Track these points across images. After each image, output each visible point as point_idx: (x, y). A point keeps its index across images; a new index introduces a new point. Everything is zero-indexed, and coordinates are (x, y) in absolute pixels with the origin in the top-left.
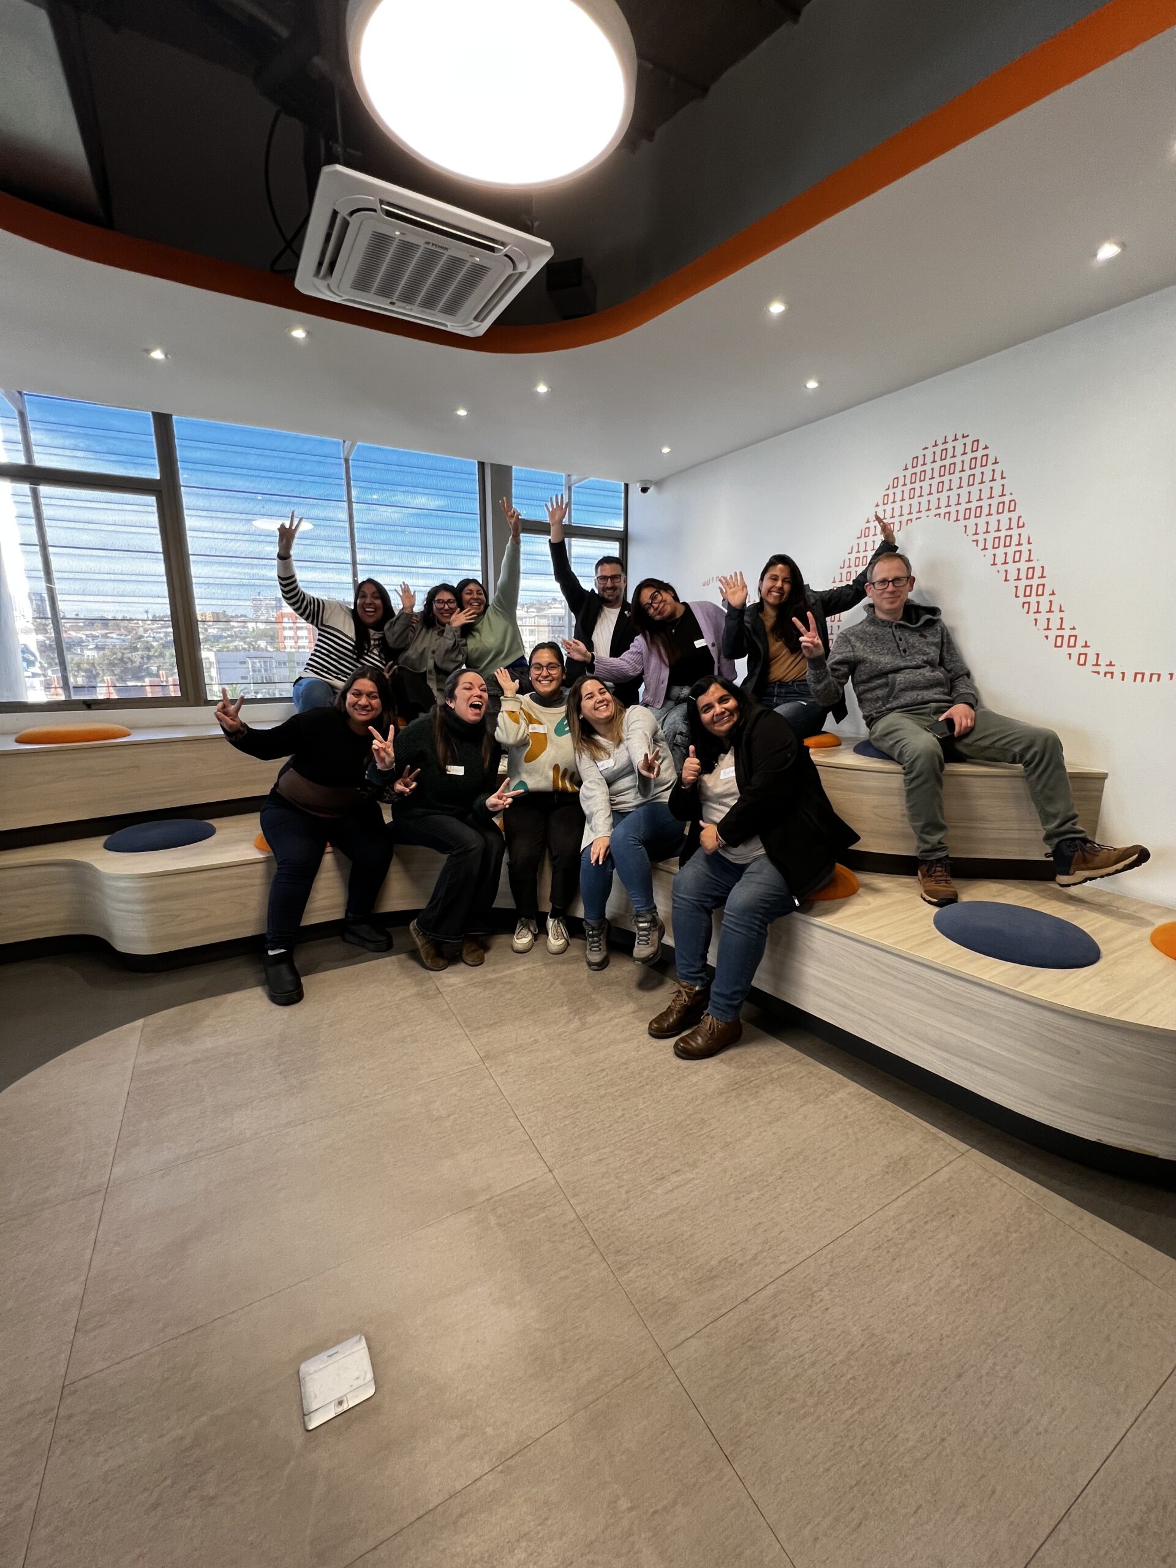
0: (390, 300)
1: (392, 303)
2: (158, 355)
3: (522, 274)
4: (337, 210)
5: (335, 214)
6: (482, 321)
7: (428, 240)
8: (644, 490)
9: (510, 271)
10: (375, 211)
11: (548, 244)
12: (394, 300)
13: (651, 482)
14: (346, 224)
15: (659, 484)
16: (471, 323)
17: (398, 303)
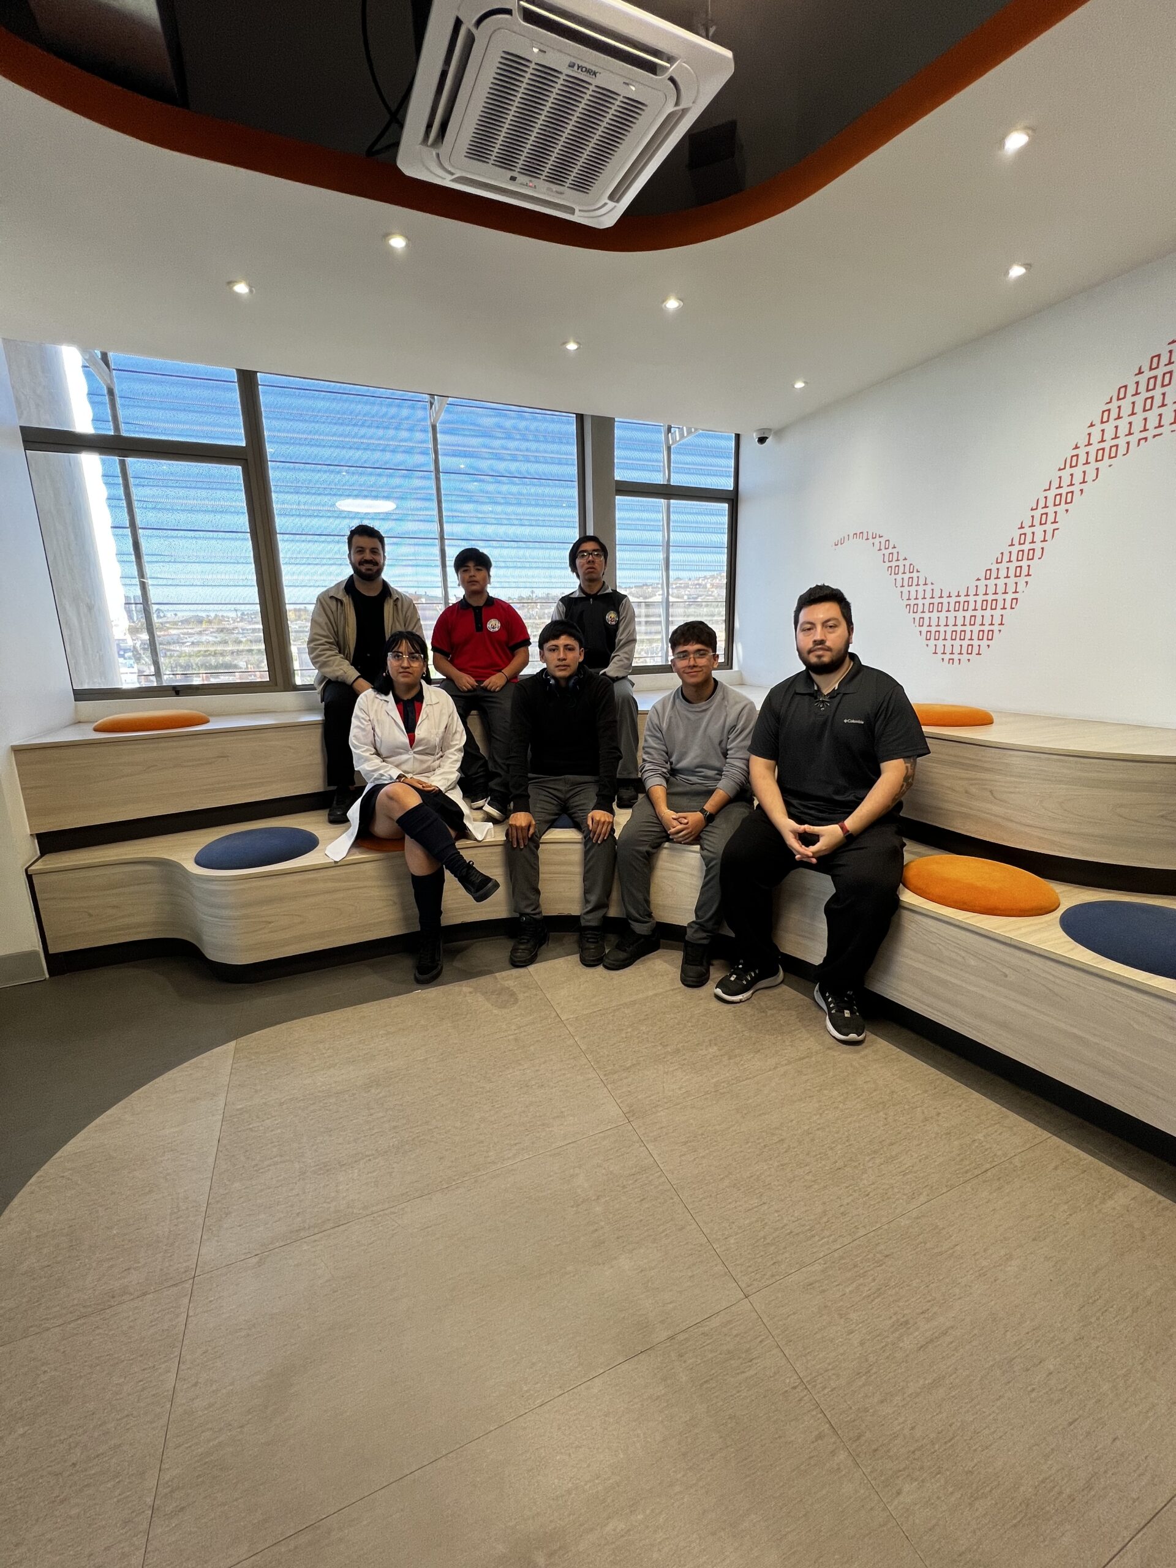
0: (510, 174)
1: (513, 179)
2: (241, 288)
3: (685, 111)
4: (461, 18)
5: (458, 23)
6: (618, 201)
7: (573, 60)
8: (762, 440)
9: (670, 108)
10: (508, 12)
11: (729, 54)
12: (515, 174)
13: (770, 430)
14: (471, 40)
15: (779, 433)
16: (605, 204)
17: (522, 179)
